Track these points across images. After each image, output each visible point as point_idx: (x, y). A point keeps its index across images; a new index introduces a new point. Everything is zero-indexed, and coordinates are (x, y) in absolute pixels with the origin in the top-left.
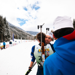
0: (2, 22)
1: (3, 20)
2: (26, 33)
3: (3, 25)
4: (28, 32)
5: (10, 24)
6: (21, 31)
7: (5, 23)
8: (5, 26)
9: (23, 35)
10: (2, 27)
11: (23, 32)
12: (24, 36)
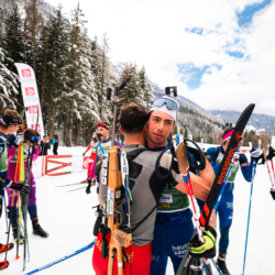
0: (134, 82)
1: (138, 77)
2: (210, 116)
3: (136, 91)
4: (215, 112)
5: (156, 88)
6: (191, 112)
7: (143, 86)
8: (143, 96)
9: (197, 123)
10: (133, 97)
11: (197, 114)
12: (201, 128)
